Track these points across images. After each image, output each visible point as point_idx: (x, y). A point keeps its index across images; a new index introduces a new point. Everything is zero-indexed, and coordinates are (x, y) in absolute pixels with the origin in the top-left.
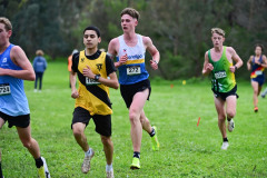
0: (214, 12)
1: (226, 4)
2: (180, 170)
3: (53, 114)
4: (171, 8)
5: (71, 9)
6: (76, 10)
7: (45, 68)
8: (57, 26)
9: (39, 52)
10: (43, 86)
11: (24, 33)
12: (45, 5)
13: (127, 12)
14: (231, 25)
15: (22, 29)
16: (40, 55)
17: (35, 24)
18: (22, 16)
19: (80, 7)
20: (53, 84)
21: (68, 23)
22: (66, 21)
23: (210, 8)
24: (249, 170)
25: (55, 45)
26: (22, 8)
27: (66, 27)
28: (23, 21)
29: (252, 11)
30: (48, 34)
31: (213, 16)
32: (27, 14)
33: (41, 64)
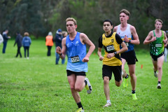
0: (137, 8)
1: (145, 3)
2: (116, 108)
3: (37, 72)
4: (110, 6)
5: (48, 6)
6: (51, 7)
7: (30, 43)
8: (39, 17)
9: (26, 33)
10: (30, 55)
11: (18, 21)
12: (31, 4)
13: (123, 12)
14: (148, 16)
15: (17, 19)
16: (26, 35)
17: (25, 16)
18: (16, 11)
19: (54, 5)
20: (37, 54)
21: (46, 15)
22: (44, 14)
23: (135, 5)
24: (159, 107)
25: (38, 29)
26: (16, 6)
27: (45, 17)
28: (17, 14)
29: (161, 7)
30: (33, 22)
31: (137, 10)
32: (20, 10)
33: (27, 41)
